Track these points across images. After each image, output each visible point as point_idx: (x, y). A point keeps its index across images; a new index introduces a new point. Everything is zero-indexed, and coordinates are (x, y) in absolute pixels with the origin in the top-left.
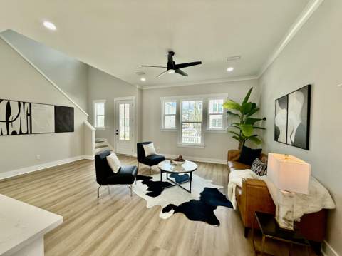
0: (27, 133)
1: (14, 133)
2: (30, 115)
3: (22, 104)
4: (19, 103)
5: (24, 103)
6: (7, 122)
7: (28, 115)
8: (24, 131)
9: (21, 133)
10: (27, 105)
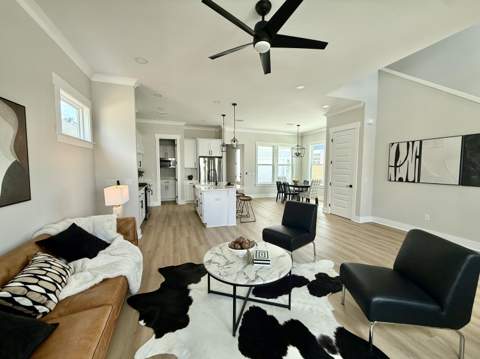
0: (414, 182)
1: (401, 180)
2: (419, 157)
3: (411, 144)
4: (408, 143)
5: (413, 142)
6: (396, 166)
7: (417, 157)
8: (411, 179)
9: (407, 181)
10: (417, 144)
